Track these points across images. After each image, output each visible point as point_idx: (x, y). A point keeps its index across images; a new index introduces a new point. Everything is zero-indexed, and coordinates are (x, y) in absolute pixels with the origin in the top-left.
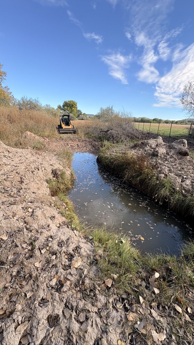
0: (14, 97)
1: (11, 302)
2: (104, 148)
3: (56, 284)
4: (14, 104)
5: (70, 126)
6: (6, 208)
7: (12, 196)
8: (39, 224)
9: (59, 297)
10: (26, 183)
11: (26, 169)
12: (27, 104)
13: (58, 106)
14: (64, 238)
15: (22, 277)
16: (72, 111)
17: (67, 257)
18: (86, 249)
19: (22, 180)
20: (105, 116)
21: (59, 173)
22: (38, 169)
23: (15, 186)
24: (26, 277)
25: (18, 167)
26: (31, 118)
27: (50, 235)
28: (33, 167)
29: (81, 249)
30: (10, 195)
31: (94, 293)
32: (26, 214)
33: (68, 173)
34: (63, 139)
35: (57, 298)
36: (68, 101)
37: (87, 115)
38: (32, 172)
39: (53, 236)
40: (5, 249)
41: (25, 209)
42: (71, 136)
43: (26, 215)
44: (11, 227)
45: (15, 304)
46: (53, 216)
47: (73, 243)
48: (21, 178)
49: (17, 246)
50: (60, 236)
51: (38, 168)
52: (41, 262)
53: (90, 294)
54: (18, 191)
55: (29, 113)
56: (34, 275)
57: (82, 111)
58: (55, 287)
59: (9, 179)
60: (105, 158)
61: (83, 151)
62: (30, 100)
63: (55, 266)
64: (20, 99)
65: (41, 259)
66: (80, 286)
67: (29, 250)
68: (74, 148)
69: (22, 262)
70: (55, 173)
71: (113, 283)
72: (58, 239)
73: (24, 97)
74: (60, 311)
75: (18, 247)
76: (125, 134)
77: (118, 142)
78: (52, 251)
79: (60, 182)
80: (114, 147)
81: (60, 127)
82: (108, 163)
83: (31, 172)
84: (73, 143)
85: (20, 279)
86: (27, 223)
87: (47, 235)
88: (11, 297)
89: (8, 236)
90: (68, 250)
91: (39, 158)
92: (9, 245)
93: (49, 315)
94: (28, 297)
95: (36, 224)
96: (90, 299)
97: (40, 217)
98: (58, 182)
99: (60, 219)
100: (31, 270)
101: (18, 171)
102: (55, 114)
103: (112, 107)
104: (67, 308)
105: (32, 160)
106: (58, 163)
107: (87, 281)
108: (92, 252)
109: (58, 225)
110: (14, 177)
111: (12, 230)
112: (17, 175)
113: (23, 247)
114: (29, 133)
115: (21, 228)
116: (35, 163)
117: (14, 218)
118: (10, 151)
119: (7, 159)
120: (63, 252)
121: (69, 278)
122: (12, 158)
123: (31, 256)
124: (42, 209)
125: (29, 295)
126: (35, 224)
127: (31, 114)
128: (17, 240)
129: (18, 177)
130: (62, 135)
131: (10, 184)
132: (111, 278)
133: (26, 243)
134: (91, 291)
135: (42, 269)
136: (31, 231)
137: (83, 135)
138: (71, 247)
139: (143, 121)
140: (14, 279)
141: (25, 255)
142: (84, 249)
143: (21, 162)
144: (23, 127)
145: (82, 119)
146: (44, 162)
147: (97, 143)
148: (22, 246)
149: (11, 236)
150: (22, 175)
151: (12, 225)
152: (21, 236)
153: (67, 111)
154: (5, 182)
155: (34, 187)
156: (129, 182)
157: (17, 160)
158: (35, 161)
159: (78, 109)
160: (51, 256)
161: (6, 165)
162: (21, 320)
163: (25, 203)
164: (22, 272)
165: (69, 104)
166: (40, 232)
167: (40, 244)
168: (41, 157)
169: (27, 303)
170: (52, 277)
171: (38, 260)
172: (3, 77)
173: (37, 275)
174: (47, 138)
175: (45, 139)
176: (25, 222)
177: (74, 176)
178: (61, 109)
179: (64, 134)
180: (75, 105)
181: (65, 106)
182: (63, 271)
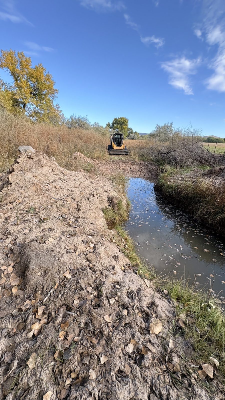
0: (64, 116)
1: (83, 364)
2: (166, 174)
3: (134, 352)
4: (63, 123)
5: (122, 146)
6: (67, 240)
7: (71, 226)
8: (103, 264)
9: (141, 375)
10: (83, 211)
11: (81, 194)
12: (76, 123)
13: (107, 124)
14: (134, 288)
15: (91, 332)
16: (122, 129)
17: (141, 316)
18: (164, 309)
19: (79, 207)
20: (162, 134)
21: (116, 202)
22: (93, 196)
23: (72, 213)
24: (96, 332)
25: (74, 192)
26: (81, 138)
27: (116, 280)
28: (88, 192)
29: (157, 307)
30: (68, 224)
31: (189, 381)
32: (87, 249)
33: (124, 202)
34: (113, 162)
35: (138, 374)
36: (119, 118)
37: (138, 133)
38: (88, 199)
39: (120, 282)
40: (70, 290)
41: (86, 242)
42: (123, 158)
43: (88, 251)
44: (74, 263)
45: (87, 368)
46: (116, 256)
47: (146, 297)
48: (77, 205)
49: (81, 289)
50: (128, 283)
51: (93, 194)
52: (111, 316)
53: (182, 381)
54: (75, 220)
55: (78, 132)
56: (106, 333)
57: (133, 129)
58: (133, 356)
59: (66, 205)
60: (168, 186)
61: (137, 176)
62: (79, 118)
63: (128, 325)
64: (68, 117)
65: (111, 312)
66: (167, 363)
67: (95, 296)
68: (127, 172)
69: (89, 311)
70: (111, 201)
71: (216, 372)
72: (127, 288)
73: (74, 115)
74: (145, 396)
75: (83, 290)
76: (192, 157)
77: (182, 167)
78: (122, 303)
79: (116, 212)
80: (177, 173)
81: (110, 147)
82: (172, 192)
83: (86, 199)
84: (125, 166)
85: (89, 334)
86: (90, 261)
87: (113, 280)
88: (82, 357)
89: (71, 274)
90: (141, 305)
91: (93, 183)
92: (74, 286)
93: (131, 398)
94: (102, 363)
95: (100, 264)
96: (184, 389)
97: (103, 256)
98: (115, 212)
99: (124, 260)
100: (101, 325)
101: (73, 196)
102: (103, 133)
103: (171, 124)
104: (154, 394)
105: (86, 185)
106: (113, 190)
107: (176, 360)
108: (172, 314)
109: (123, 268)
110: (70, 203)
111: (75, 268)
112: (73, 200)
113: (88, 291)
114: (78, 154)
115: (84, 266)
116: (89, 188)
117: (75, 253)
118: (64, 173)
119: (62, 182)
120: (136, 307)
121: (150, 349)
122: (67, 181)
123: (98, 305)
124: (105, 246)
125: (103, 360)
126: (98, 263)
127: (79, 133)
128: (82, 282)
129: (74, 204)
130: (113, 157)
131: (67, 211)
132: (210, 363)
133: (91, 286)
134: (183, 376)
135: (114, 326)
136: (95, 272)
137: (137, 158)
138: (145, 302)
139: (210, 140)
140: (83, 333)
141: (92, 302)
142: (161, 309)
143: (75, 186)
144: (73, 147)
145: (133, 139)
146: (99, 188)
147: (154, 168)
148: (87, 289)
149: (74, 275)
150: (78, 201)
151: (74, 261)
152: (85, 276)
153: (116, 129)
154: (62, 208)
155: (92, 216)
156: (201, 220)
157: (71, 183)
158: (89, 186)
159: (128, 127)
160: (121, 310)
161: (61, 189)
162: (98, 394)
163: (85, 236)
164: (91, 326)
165: (119, 121)
166: (105, 274)
167: (107, 291)
168: (95, 181)
169: (101, 371)
170: (127, 340)
171: (108, 312)
172: (55, 94)
173: (108, 334)
174: (97, 159)
175: (95, 161)
176: (88, 260)
177: (130, 206)
178: (110, 128)
179: (114, 156)
180: (126, 123)
181: (115, 124)
182: (140, 335)
